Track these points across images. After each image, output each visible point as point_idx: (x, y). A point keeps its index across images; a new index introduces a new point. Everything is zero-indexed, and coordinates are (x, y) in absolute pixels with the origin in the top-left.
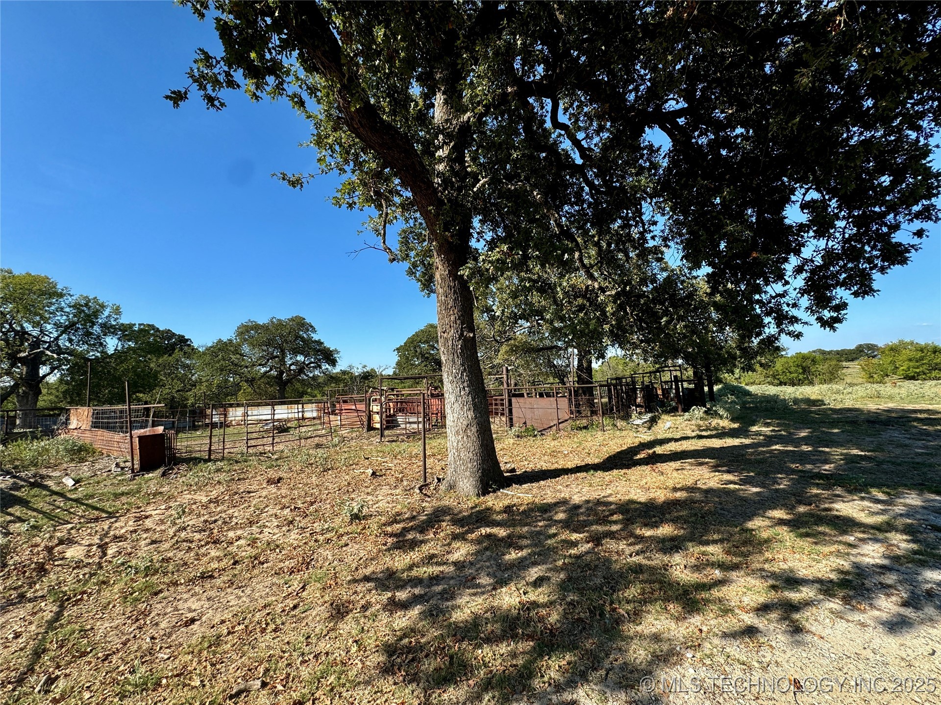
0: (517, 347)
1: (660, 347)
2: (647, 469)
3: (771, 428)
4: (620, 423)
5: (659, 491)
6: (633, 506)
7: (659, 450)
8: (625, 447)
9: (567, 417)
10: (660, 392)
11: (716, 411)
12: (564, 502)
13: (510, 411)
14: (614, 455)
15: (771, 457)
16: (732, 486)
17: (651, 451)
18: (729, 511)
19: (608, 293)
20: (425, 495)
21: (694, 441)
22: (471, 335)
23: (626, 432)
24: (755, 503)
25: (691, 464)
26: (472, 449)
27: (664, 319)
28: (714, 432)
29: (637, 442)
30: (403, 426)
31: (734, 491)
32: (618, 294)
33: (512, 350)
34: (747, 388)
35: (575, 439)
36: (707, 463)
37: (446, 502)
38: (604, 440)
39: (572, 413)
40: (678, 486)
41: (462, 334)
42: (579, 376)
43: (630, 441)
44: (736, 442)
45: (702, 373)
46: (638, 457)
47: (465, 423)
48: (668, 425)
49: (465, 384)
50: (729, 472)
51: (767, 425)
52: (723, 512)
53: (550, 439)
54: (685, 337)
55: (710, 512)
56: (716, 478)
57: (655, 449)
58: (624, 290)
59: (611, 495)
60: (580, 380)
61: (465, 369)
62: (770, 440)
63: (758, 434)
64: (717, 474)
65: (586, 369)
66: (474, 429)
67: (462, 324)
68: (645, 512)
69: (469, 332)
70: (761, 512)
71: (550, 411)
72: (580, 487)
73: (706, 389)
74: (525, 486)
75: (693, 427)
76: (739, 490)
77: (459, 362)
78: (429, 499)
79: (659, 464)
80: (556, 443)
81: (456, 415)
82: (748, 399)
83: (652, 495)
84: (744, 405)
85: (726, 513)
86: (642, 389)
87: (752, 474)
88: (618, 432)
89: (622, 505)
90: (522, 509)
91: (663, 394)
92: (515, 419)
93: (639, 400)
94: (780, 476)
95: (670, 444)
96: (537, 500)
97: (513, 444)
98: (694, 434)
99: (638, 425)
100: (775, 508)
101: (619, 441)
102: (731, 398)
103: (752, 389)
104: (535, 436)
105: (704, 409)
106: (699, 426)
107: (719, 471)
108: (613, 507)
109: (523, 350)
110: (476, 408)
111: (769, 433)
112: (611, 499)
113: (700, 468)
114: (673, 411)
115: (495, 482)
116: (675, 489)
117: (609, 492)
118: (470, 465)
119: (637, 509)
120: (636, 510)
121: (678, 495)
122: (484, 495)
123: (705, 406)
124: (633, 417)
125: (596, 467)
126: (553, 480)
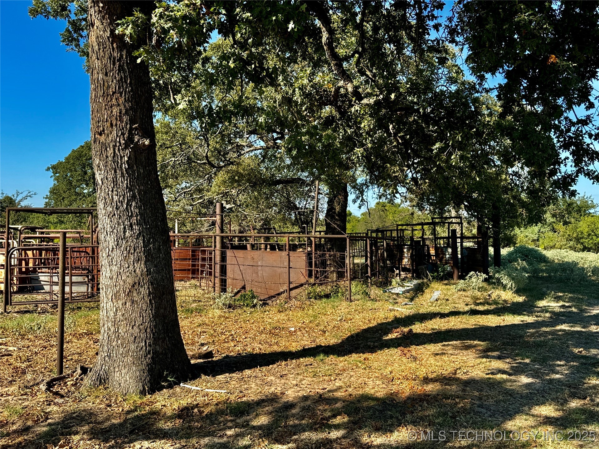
0: (241, 176)
1: (430, 186)
2: (395, 352)
3: (561, 303)
4: (375, 291)
5: (406, 383)
6: (365, 404)
7: (417, 328)
8: (373, 324)
9: (303, 281)
10: (432, 252)
11: (498, 280)
12: (272, 399)
13: (223, 270)
14: (358, 335)
15: (553, 339)
16: (499, 376)
17: (406, 330)
18: (488, 409)
19: (365, 101)
20: (57, 394)
21: (464, 318)
22: (147, 142)
23: (380, 303)
24: (522, 397)
25: (455, 347)
26: (139, 321)
27: (437, 145)
28: (493, 307)
29: (391, 317)
30: (47, 288)
31: (499, 383)
32: (377, 103)
33: (232, 180)
34: (544, 252)
35: (311, 312)
36: (475, 346)
37: (89, 404)
38: (349, 313)
39: (310, 275)
40: (431, 376)
41: (130, 140)
42: (328, 225)
43: (382, 315)
44: (516, 320)
45: (488, 228)
46: (390, 336)
47: (130, 281)
48: (436, 295)
49: (134, 220)
50: (499, 358)
51: (558, 299)
52: (480, 410)
53: (275, 310)
54: (462, 172)
55: (464, 410)
56: (482, 366)
57: (413, 327)
58: (387, 98)
59: (340, 388)
60: (329, 229)
61: (134, 197)
62: (557, 318)
63: (545, 310)
64: (484, 360)
65: (339, 214)
66: (144, 291)
67: (132, 122)
68: (380, 411)
69: (143, 136)
70: (526, 408)
71: (279, 270)
72: (300, 377)
73: (491, 250)
74: (220, 377)
75: (468, 300)
76: (506, 381)
77: (124, 183)
78: (60, 401)
79: (413, 347)
80: (282, 316)
81: (115, 268)
82: (543, 266)
83: (394, 388)
84: (535, 273)
85: (484, 411)
86: (411, 247)
87: (527, 361)
88: (369, 304)
89: (351, 403)
90: (207, 411)
91: (437, 255)
92: (229, 281)
93: (405, 261)
94: (559, 363)
95: (434, 320)
96: (232, 398)
97: (220, 317)
98: (467, 309)
99: (397, 294)
100: (543, 403)
101: (370, 315)
102: (521, 263)
103: (549, 254)
104: (254, 306)
105: (485, 276)
106: (475, 298)
107: (487, 357)
108: (339, 405)
109: (249, 180)
110: (149, 257)
111: (557, 310)
112: (339, 394)
113: (465, 352)
114: (447, 277)
115: (173, 372)
116: (426, 380)
117: (338, 384)
118: (133, 347)
119: (372, 407)
120: (369, 408)
121: (430, 388)
122: (152, 391)
123: (487, 273)
124: (394, 283)
125: (328, 350)
126: (264, 369)
